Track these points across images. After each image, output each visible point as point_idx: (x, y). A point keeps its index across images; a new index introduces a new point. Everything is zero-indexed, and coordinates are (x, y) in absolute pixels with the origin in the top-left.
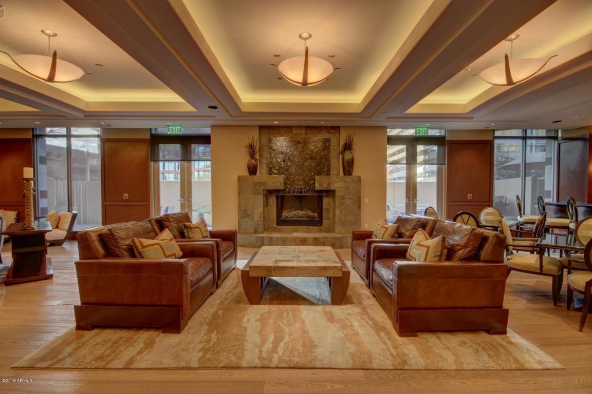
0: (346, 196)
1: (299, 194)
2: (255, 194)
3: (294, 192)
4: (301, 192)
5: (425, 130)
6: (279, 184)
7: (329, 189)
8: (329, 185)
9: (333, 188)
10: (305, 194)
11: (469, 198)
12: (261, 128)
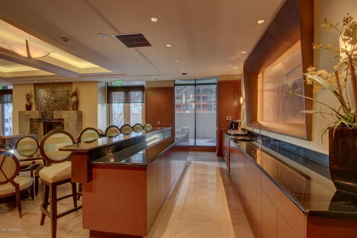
0: (69, 122)
1: (49, 121)
2: (26, 121)
3: (47, 120)
4: (50, 120)
5: (120, 82)
6: (36, 115)
7: (60, 118)
8: (61, 116)
9: (63, 118)
10: (52, 121)
11: (158, 124)
12: (35, 85)
